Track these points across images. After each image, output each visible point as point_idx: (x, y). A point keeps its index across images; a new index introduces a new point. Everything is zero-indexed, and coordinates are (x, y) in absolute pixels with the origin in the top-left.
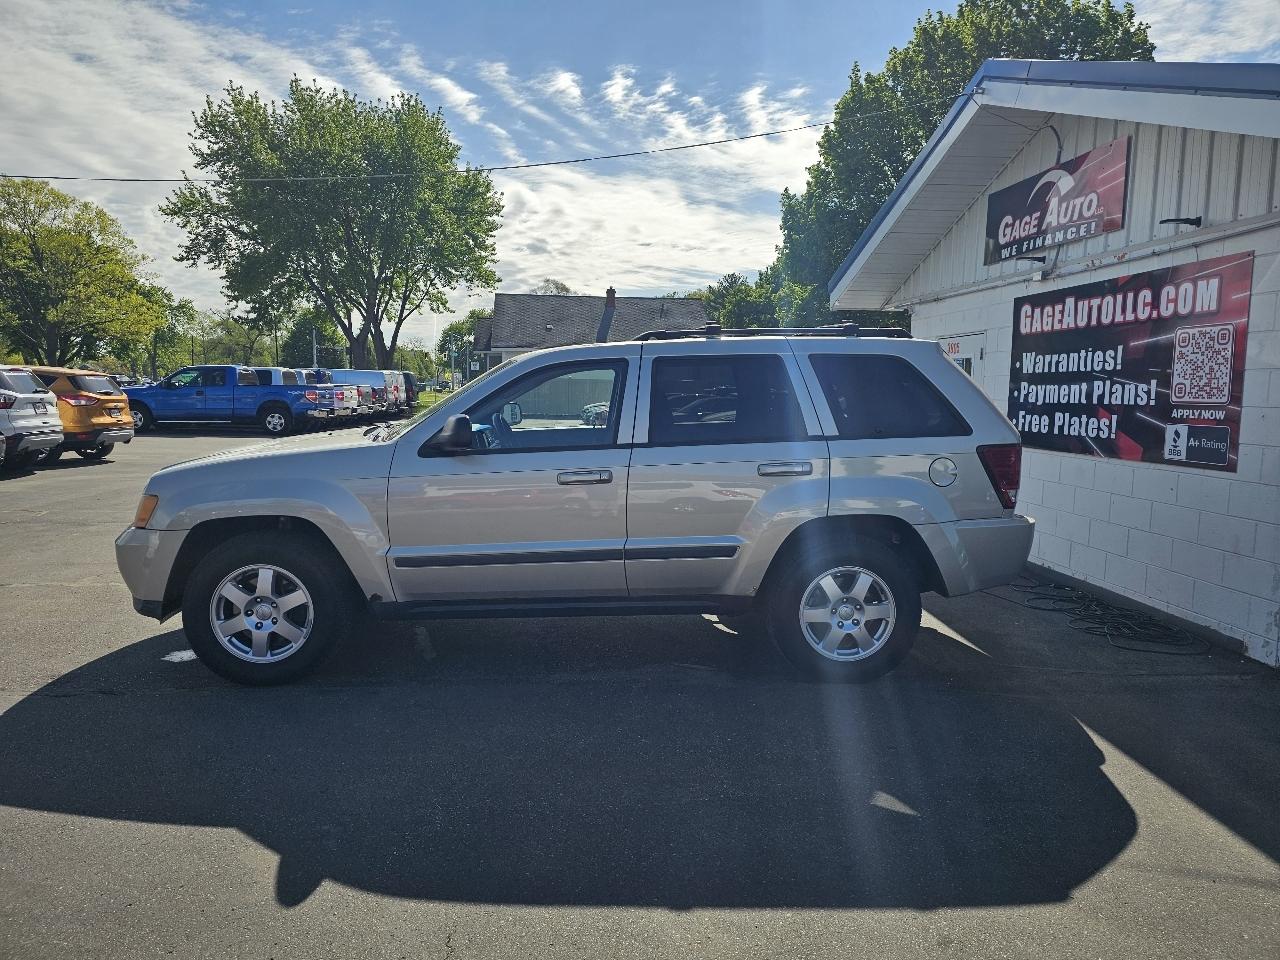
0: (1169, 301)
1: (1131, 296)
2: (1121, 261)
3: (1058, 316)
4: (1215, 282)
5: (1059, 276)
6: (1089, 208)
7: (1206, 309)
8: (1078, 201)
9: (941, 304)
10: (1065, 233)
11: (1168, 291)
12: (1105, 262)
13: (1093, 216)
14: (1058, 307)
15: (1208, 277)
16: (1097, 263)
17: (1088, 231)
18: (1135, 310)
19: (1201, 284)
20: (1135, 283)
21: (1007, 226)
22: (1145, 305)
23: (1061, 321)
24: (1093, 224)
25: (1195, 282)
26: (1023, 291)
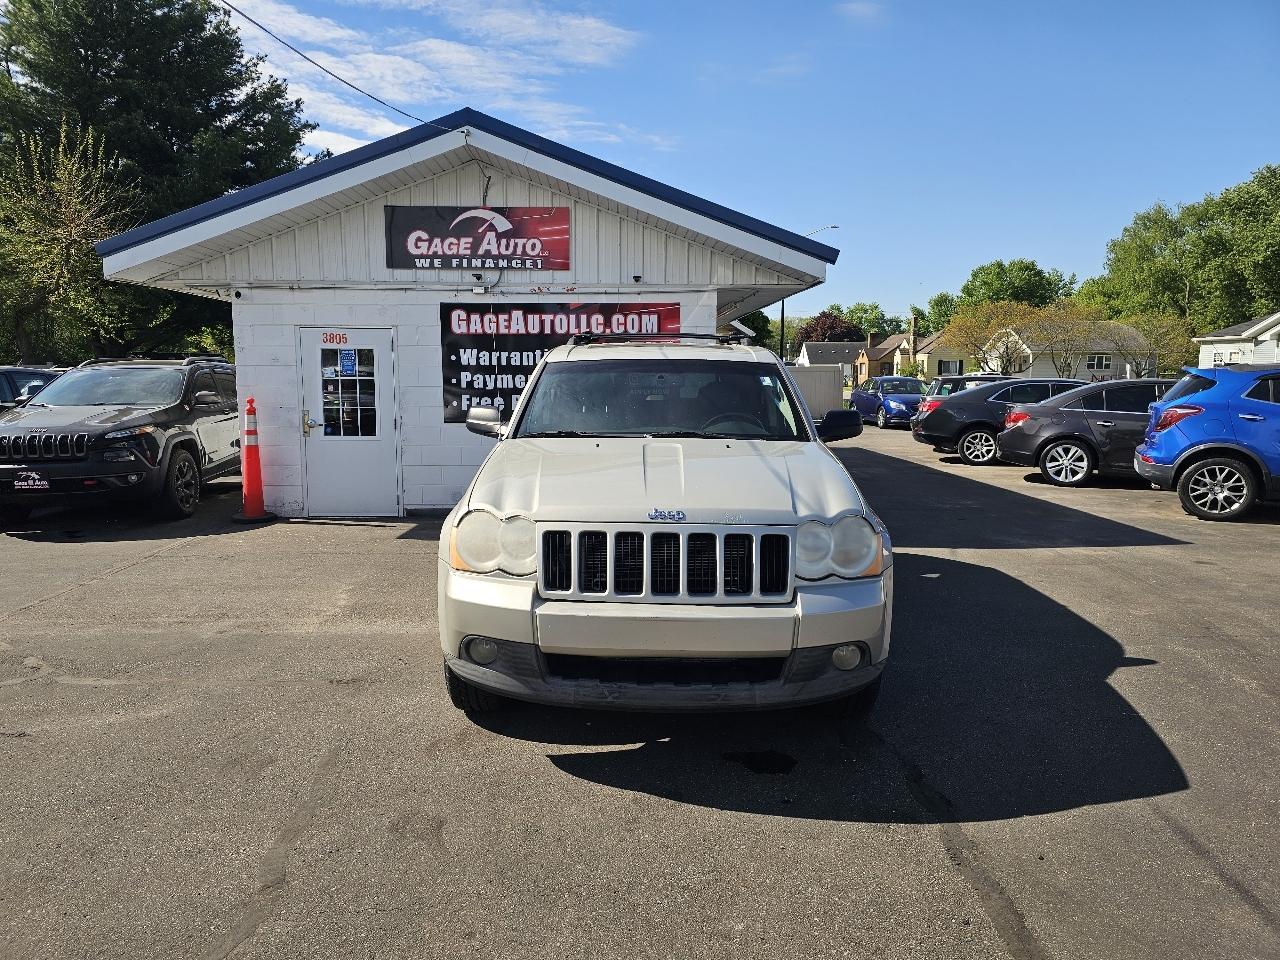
0: (619, 324)
1: (584, 318)
2: (571, 291)
3: (502, 324)
4: (654, 318)
5: (502, 293)
6: (533, 249)
7: (649, 332)
8: (521, 242)
9: (297, 293)
10: (509, 261)
11: (617, 318)
12: (552, 290)
13: (538, 255)
14: (503, 317)
15: (650, 313)
16: (545, 290)
17: (535, 264)
18: (589, 325)
19: (645, 318)
20: (588, 309)
21: (419, 239)
22: (598, 324)
23: (508, 327)
24: (539, 262)
25: (640, 315)
26: (450, 298)
